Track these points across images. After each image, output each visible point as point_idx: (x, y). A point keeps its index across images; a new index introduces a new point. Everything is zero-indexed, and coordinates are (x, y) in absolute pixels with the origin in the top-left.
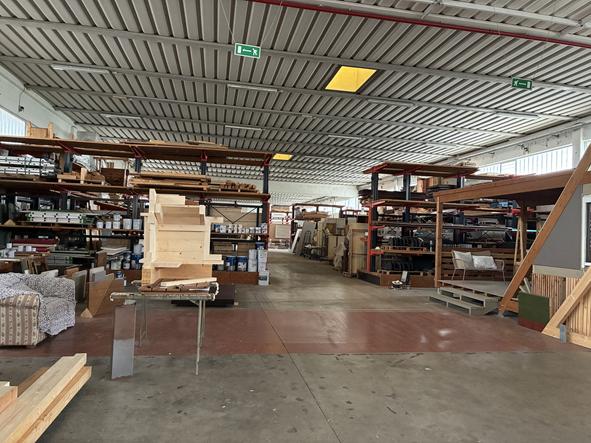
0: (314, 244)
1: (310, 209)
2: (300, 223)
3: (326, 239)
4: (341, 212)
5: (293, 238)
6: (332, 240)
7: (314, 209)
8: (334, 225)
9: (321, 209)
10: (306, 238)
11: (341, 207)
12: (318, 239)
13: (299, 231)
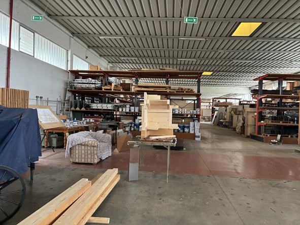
0: (225, 119)
1: (222, 101)
2: (217, 108)
3: (232, 117)
4: (240, 102)
5: (213, 116)
6: (235, 117)
7: (224, 100)
8: (236, 109)
9: (228, 100)
10: (220, 116)
11: (240, 99)
12: (227, 117)
13: (216, 112)
